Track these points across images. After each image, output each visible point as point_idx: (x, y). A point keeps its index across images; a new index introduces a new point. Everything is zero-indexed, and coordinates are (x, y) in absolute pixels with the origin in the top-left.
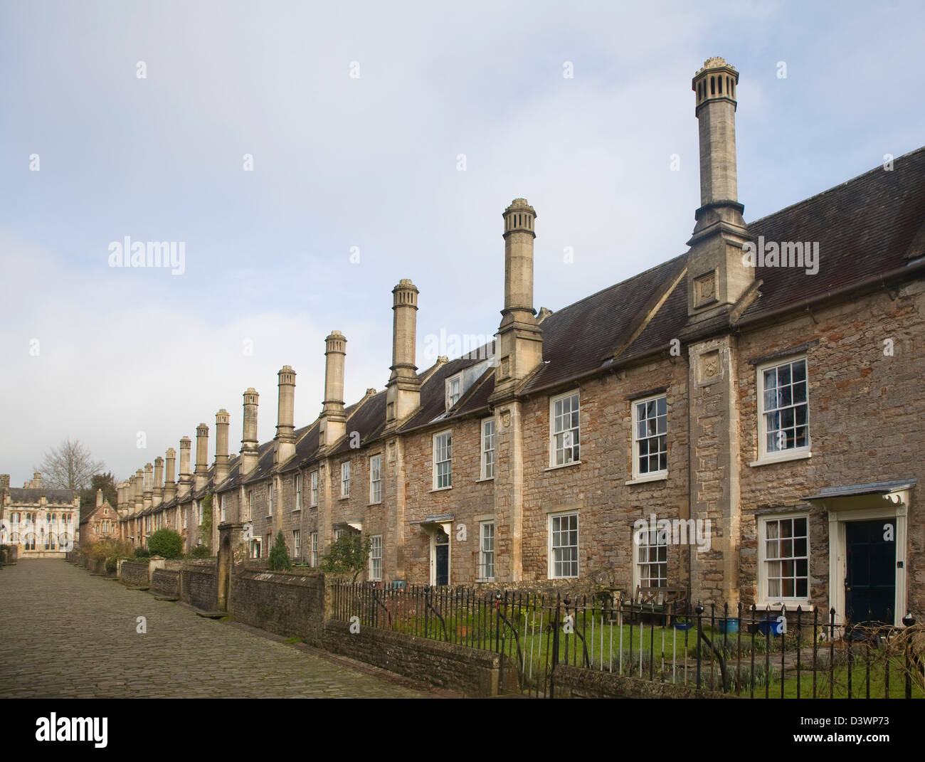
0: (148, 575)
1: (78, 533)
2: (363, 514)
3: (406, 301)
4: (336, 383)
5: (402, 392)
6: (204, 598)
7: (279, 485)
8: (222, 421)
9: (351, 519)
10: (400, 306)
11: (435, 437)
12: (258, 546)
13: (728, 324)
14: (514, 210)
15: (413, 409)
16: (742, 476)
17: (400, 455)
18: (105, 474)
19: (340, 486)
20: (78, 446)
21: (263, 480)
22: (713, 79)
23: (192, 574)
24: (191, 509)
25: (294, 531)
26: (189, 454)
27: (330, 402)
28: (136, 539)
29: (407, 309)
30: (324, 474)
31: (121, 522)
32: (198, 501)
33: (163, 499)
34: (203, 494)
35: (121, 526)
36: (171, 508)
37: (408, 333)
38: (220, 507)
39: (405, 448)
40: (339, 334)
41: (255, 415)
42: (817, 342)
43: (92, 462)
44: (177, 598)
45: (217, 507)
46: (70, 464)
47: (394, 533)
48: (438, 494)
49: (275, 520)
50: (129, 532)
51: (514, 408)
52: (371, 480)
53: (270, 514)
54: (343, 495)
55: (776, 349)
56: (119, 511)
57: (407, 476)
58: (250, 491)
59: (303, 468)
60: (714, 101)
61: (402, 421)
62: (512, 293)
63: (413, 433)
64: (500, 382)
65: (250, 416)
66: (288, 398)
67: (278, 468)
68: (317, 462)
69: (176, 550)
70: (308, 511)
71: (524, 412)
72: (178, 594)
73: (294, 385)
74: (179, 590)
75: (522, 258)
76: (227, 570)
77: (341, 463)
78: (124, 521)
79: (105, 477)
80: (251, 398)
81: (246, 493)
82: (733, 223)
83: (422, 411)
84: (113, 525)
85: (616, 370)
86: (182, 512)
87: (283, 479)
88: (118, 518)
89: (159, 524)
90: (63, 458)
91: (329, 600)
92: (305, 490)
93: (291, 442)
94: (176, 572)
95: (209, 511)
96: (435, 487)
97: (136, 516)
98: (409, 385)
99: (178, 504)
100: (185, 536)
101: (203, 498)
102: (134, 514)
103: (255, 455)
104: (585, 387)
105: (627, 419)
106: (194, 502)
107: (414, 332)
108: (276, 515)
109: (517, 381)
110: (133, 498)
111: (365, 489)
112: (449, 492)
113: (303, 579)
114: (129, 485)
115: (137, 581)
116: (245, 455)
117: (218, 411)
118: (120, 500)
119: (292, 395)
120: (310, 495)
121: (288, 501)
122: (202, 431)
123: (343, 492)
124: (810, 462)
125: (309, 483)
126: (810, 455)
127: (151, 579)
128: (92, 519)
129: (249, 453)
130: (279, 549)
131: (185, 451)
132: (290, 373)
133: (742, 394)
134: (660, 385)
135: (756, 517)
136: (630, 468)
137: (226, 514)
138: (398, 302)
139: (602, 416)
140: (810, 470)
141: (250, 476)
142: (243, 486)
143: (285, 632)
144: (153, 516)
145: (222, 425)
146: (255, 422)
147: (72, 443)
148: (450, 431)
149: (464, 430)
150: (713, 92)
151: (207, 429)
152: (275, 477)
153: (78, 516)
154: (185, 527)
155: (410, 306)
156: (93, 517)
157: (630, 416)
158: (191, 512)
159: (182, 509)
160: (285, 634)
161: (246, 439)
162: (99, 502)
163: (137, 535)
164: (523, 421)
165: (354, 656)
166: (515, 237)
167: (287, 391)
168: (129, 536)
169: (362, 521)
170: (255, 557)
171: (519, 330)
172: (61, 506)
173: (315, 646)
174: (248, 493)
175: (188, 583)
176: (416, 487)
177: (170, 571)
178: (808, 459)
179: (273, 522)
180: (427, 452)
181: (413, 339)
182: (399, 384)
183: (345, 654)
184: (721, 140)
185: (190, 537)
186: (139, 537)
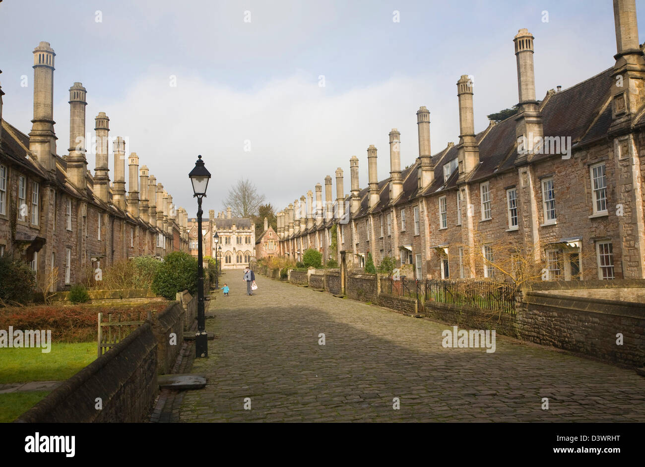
0: (307, 278)
1: (255, 251)
2: (412, 241)
3: (424, 120)
4: (396, 161)
5: (424, 172)
6: (336, 288)
7: (371, 221)
8: (339, 176)
9: (407, 244)
10: (421, 123)
11: (440, 198)
12: (363, 259)
13: (527, 161)
14: (461, 83)
15: (430, 181)
16: (539, 231)
17: (425, 208)
18: (267, 205)
19: (401, 223)
20: (249, 183)
21: (363, 217)
22: (520, 42)
23: (330, 276)
24: (324, 234)
25: (381, 250)
26: (321, 195)
27: (394, 172)
28: (291, 254)
29: (424, 124)
30: (393, 216)
31: (280, 242)
32: (329, 228)
33: (307, 226)
34: (330, 225)
35: (280, 245)
36: (313, 233)
37: (426, 138)
38: (341, 233)
39: (428, 204)
40: (396, 130)
41: (357, 173)
42: (555, 172)
43: (257, 195)
44: (323, 290)
45: (340, 233)
46: (244, 198)
47: (425, 252)
48: (442, 231)
49: (371, 243)
50: (286, 249)
51: (466, 188)
52: (415, 221)
53: (369, 239)
54: (403, 229)
55: (545, 174)
56: (278, 234)
57: (429, 220)
58: (357, 224)
59: (383, 211)
60: (521, 52)
61: (425, 188)
62: (463, 127)
63: (430, 196)
64: (460, 174)
65: (354, 174)
66: (374, 165)
67: (371, 210)
68: (389, 208)
69: (319, 263)
70: (387, 238)
71: (471, 190)
72: (324, 288)
73: (376, 157)
74: (324, 285)
75: (466, 108)
76: (344, 274)
77: (401, 210)
78: (283, 242)
79: (267, 207)
80: (354, 162)
81: (355, 224)
82: (532, 111)
83: (435, 182)
84: (275, 244)
85: (500, 174)
86: (319, 236)
87: (374, 217)
88: (278, 239)
89: (305, 244)
90: (240, 194)
91: (379, 285)
92: (385, 225)
93: (377, 194)
94: (322, 276)
95: (335, 236)
96: (442, 227)
97: (290, 238)
98: (427, 168)
99: (316, 230)
100: (321, 253)
101: (331, 227)
102: (289, 236)
103: (358, 200)
104: (491, 180)
105: (505, 198)
106: (326, 229)
107: (429, 136)
108: (371, 240)
109: (467, 174)
110: (287, 224)
111: (412, 226)
112: (447, 231)
113: (372, 277)
114: (284, 215)
115: (300, 282)
116: (353, 200)
117: (336, 169)
118: (279, 225)
119: (376, 163)
120: (387, 228)
121: (377, 232)
122: (328, 181)
123: (403, 228)
124: (557, 226)
125: (387, 221)
126: (556, 223)
127: (309, 280)
128: (263, 240)
129: (355, 198)
130: (369, 262)
131: (319, 193)
132: (374, 150)
133: (536, 192)
134: (513, 184)
135: (545, 250)
136: (508, 223)
137: (345, 238)
138: (420, 120)
139: (497, 196)
140: (556, 229)
141: (357, 213)
142: (353, 220)
143: (366, 301)
144: (301, 238)
145: (340, 179)
146: (357, 178)
147: (245, 181)
148: (445, 196)
149: (451, 196)
150: (520, 48)
151: (331, 179)
152: (369, 216)
153: (254, 238)
154: (321, 247)
155: (426, 122)
156: (263, 238)
157: (506, 197)
158: (324, 237)
159: (319, 233)
160: (367, 301)
161: (353, 189)
162: (266, 228)
163: (291, 252)
164: (471, 195)
165: (387, 306)
166: (462, 96)
167: (373, 162)
168: (286, 252)
169: (412, 245)
170: (362, 267)
171: (467, 147)
172: (244, 231)
173: (376, 304)
174: (356, 225)
175: (328, 281)
176: (433, 227)
177: (318, 276)
178: (555, 225)
179: (370, 244)
180: (437, 207)
181: (429, 140)
182: (423, 167)
183: (384, 306)
184: (524, 71)
185: (325, 253)
186: (292, 253)
